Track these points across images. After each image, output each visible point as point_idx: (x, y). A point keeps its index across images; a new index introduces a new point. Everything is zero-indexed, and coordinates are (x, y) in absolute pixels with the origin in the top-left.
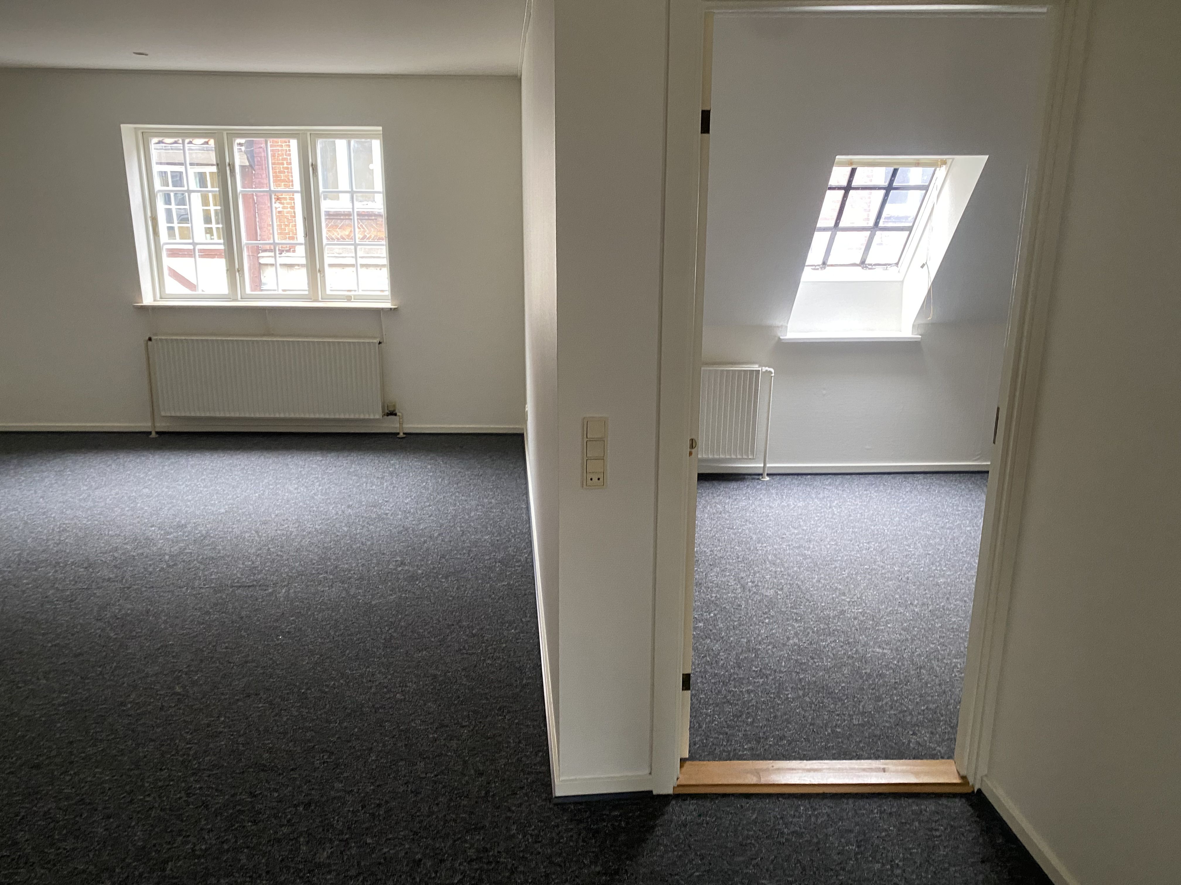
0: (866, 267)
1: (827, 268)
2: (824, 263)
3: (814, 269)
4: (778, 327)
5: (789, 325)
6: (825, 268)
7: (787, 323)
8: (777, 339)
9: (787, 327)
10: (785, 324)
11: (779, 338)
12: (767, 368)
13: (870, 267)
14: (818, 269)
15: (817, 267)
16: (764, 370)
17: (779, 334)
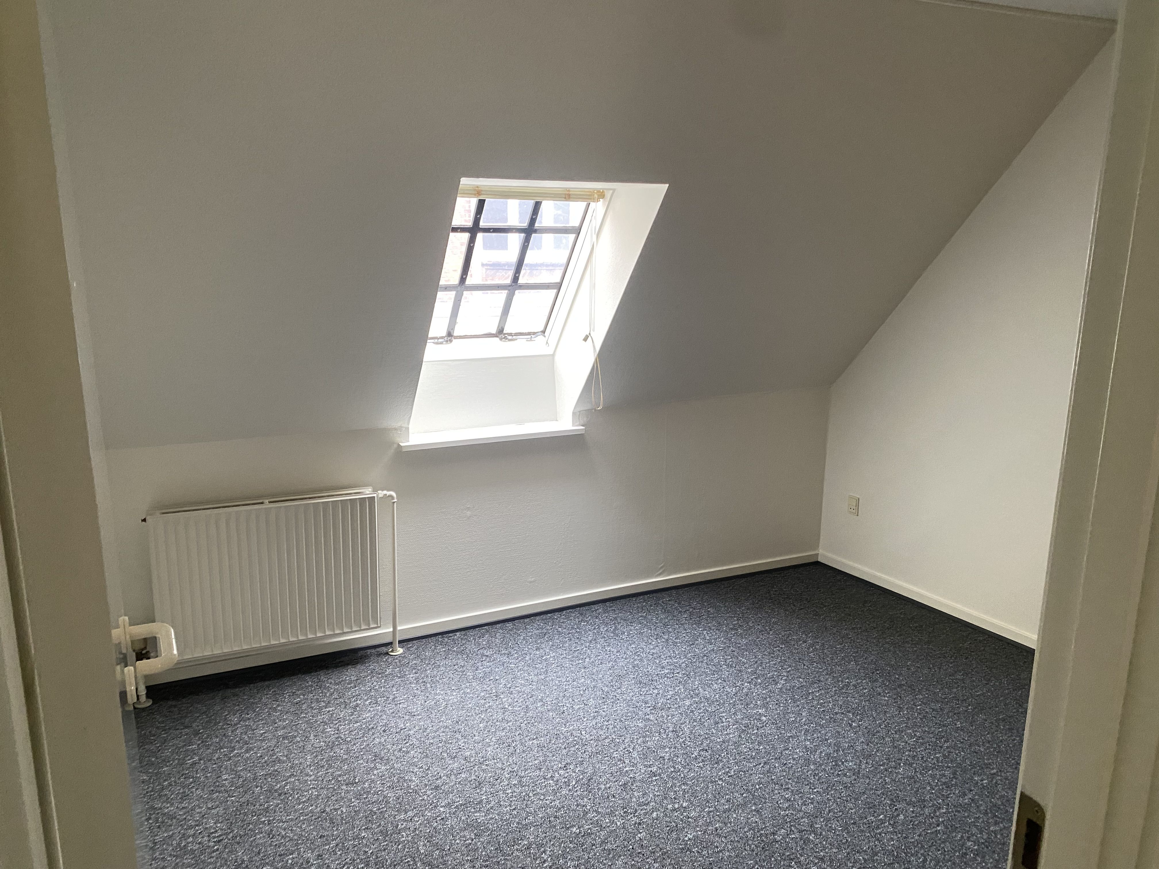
0: (505, 338)
1: (454, 341)
2: (450, 334)
3: (437, 343)
4: (396, 429)
5: (410, 426)
6: (451, 341)
7: (408, 424)
8: (395, 446)
9: (407, 429)
10: (405, 425)
11: (399, 445)
12: (385, 492)
13: (510, 337)
14: (441, 343)
15: (440, 340)
16: (381, 496)
17: (398, 440)
